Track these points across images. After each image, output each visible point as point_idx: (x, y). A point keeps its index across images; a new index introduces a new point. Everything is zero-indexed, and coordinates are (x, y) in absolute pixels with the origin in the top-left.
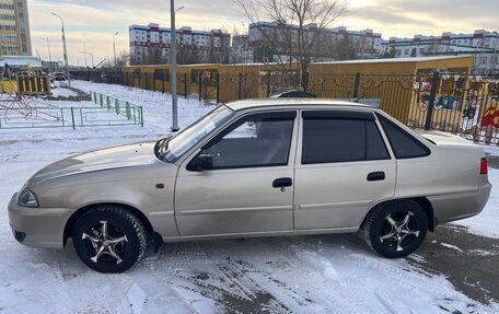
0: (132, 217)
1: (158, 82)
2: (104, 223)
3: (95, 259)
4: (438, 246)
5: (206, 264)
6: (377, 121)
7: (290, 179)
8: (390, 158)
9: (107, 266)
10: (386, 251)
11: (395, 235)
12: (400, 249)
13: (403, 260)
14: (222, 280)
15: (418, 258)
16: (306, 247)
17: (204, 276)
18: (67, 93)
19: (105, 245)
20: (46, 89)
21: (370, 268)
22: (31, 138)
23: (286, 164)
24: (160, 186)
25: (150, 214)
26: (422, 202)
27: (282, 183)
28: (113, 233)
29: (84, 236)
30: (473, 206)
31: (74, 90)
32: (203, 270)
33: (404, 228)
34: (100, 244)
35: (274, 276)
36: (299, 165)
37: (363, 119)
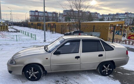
2: (33, 68)
3: (30, 78)
4: (116, 73)
5: (58, 78)
6: (101, 42)
7: (79, 56)
8: (104, 51)
9: (33, 79)
10: (103, 74)
11: (106, 70)
12: (107, 74)
13: (108, 76)
14: (63, 82)
15: (112, 76)
16: (83, 73)
17: (58, 81)
18: (13, 30)
19: (32, 74)
20: (7, 29)
21: (100, 78)
22: (5, 44)
23: (78, 53)
24: (47, 59)
25: (44, 66)
26: (112, 62)
27: (77, 57)
28: (35, 71)
29: (27, 72)
30: (125, 62)
31: (15, 29)
33: (108, 68)
34: (31, 74)
35: (76, 81)
36: (81, 53)
37: (97, 41)
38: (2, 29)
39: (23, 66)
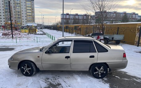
0: (32, 64)
1: (60, 29)
2: (26, 65)
3: (24, 73)
6: (93, 43)
7: (69, 56)
8: (96, 52)
9: (27, 75)
10: (96, 77)
11: (99, 72)
12: (100, 76)
13: (101, 79)
14: (52, 80)
15: (105, 79)
17: (48, 79)
19: (27, 70)
20: (35, 32)
22: (26, 44)
23: (69, 53)
24: (39, 57)
25: (36, 63)
26: (105, 63)
27: (67, 57)
28: (28, 67)
29: (22, 67)
31: (43, 32)
32: (48, 77)
33: (101, 70)
34: (25, 70)
35: (64, 80)
36: (72, 53)
37: (90, 42)
38: (31, 32)
39: (18, 62)
